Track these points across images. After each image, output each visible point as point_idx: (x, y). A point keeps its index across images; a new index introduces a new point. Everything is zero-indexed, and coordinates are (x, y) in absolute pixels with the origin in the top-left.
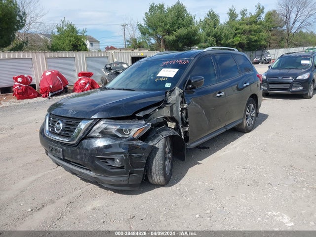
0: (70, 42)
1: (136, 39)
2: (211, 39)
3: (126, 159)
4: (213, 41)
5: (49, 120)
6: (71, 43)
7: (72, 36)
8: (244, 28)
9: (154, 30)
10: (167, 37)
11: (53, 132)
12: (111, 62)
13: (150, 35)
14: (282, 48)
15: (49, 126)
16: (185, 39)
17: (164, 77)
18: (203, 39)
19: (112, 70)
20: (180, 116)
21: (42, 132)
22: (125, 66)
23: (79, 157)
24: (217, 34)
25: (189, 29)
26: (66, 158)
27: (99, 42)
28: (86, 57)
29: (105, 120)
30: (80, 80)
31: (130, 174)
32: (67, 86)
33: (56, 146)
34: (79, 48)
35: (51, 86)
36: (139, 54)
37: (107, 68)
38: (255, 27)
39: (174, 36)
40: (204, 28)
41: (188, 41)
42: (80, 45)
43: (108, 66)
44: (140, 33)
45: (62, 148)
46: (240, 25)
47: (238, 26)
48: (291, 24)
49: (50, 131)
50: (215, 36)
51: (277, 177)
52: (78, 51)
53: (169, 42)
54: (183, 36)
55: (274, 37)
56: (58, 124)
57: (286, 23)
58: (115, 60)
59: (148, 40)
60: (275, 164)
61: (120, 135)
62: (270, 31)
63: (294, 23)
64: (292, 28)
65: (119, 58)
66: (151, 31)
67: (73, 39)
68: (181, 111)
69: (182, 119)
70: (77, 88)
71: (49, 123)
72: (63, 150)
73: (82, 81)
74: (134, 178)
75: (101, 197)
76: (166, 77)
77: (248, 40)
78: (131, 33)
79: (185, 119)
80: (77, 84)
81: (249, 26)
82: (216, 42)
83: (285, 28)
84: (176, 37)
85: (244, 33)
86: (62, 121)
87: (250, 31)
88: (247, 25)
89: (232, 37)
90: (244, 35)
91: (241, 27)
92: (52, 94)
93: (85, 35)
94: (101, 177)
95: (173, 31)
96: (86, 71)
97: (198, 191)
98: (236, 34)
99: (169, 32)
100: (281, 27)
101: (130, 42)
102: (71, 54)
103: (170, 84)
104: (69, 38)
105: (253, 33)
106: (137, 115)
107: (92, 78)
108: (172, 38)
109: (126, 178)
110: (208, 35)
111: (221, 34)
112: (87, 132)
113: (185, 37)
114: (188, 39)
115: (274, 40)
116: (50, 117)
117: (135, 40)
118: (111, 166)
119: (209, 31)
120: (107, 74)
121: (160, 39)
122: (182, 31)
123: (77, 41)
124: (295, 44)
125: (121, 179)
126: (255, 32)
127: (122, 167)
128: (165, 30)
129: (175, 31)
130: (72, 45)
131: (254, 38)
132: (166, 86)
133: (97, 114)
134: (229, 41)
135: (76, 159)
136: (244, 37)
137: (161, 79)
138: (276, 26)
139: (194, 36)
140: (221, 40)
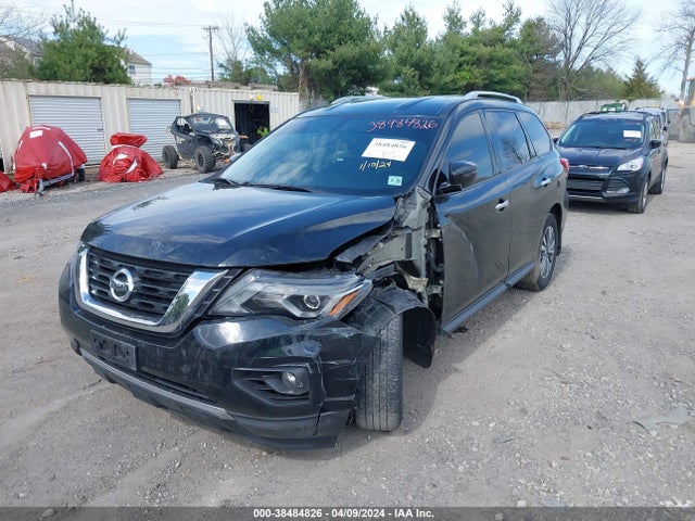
0: (87, 61)
1: (240, 63)
2: (408, 71)
3: (316, 375)
4: (414, 76)
5: (90, 264)
6: (89, 63)
7: (90, 47)
8: (479, 53)
9: (285, 44)
10: (313, 62)
11: (103, 298)
12: (188, 113)
13: (276, 54)
14: (553, 100)
15: (90, 281)
16: (354, 68)
17: (381, 160)
18: (393, 71)
19: (190, 131)
20: (424, 258)
21: (67, 295)
22: (221, 123)
23: (185, 369)
24: (421, 61)
25: (364, 46)
26: (145, 369)
27: (149, 64)
28: (128, 99)
29: (258, 272)
30: (116, 152)
31: (322, 411)
32: (83, 166)
33: (117, 337)
34: (109, 75)
35: (44, 165)
36: (251, 97)
37: (178, 127)
38: (500, 51)
39: (330, 62)
40: (394, 46)
41: (360, 75)
42: (110, 69)
43: (182, 122)
44: (251, 50)
45: (133, 343)
46: (470, 45)
47: (465, 47)
48: (574, 51)
49: (92, 295)
50: (417, 66)
51: (647, 404)
52: (107, 82)
53: (318, 74)
54: (351, 62)
55: (537, 76)
56: (122, 277)
57: (565, 46)
58: (198, 109)
59: (271, 66)
60: (630, 371)
61: (297, 312)
62: (531, 62)
63: (580, 48)
64: (575, 58)
65: (205, 104)
66: (276, 46)
67: (92, 53)
68: (425, 246)
69: (428, 265)
70: (107, 171)
71: (90, 273)
72: (137, 349)
73: (121, 156)
74: (329, 421)
75: (236, 468)
76: (387, 161)
77: (486, 79)
78: (230, 48)
79: (433, 264)
80: (107, 161)
81: (489, 49)
82: (420, 78)
83: (560, 57)
84: (335, 63)
85: (478, 62)
86: (131, 270)
87: (491, 60)
88: (484, 45)
89: (453, 70)
90: (478, 67)
91: (472, 49)
92: (47, 184)
93: (122, 45)
94: (246, 421)
95: (327, 48)
96: (127, 131)
97: (478, 446)
98: (460, 65)
99: (319, 52)
100: (554, 54)
101: (226, 69)
102: (92, 89)
103: (400, 178)
104: (83, 51)
105: (495, 64)
106: (338, 259)
107: (142, 148)
108: (326, 64)
109: (310, 423)
110: (403, 62)
111: (430, 64)
112: (209, 303)
113: (354, 64)
114: (359, 69)
115: (538, 82)
116: (90, 258)
117: (237, 65)
118: (273, 392)
119: (405, 54)
120: (181, 140)
121: (297, 65)
122: (348, 51)
123: (104, 60)
124: (580, 94)
125: (300, 425)
126: (500, 62)
127: (304, 396)
128: (310, 45)
129: (333, 50)
130: (91, 67)
131: (497, 74)
132: (390, 183)
133: (237, 255)
134: (448, 79)
135: (178, 373)
136: (477, 71)
137: (376, 165)
138: (543, 51)
139: (373, 63)
140: (428, 76)
